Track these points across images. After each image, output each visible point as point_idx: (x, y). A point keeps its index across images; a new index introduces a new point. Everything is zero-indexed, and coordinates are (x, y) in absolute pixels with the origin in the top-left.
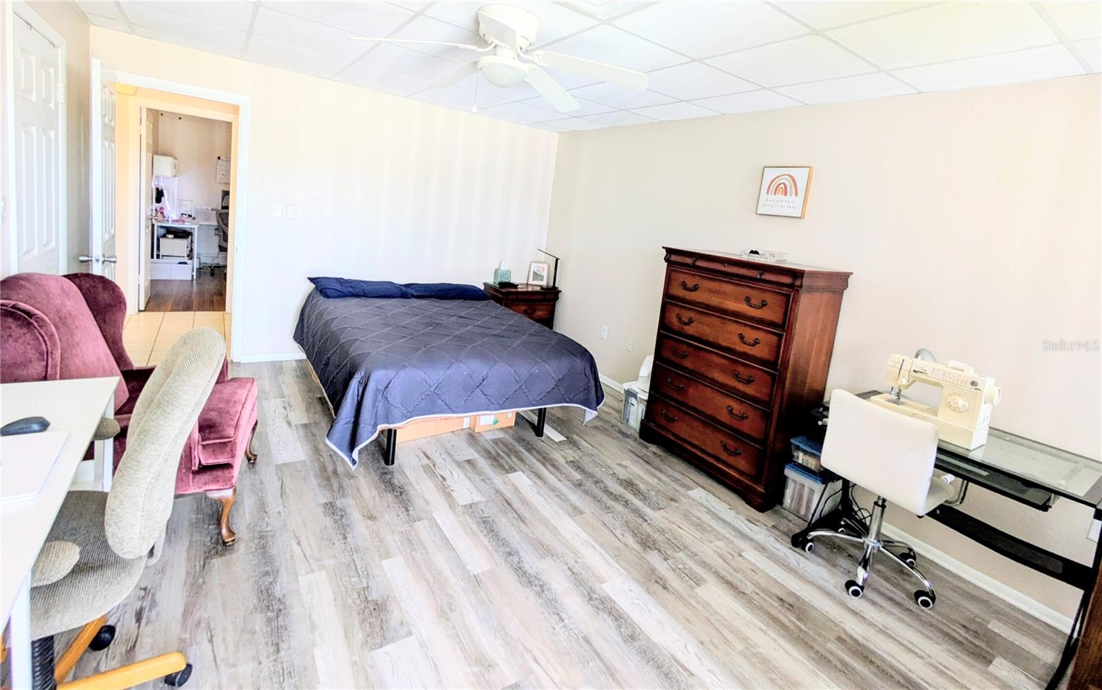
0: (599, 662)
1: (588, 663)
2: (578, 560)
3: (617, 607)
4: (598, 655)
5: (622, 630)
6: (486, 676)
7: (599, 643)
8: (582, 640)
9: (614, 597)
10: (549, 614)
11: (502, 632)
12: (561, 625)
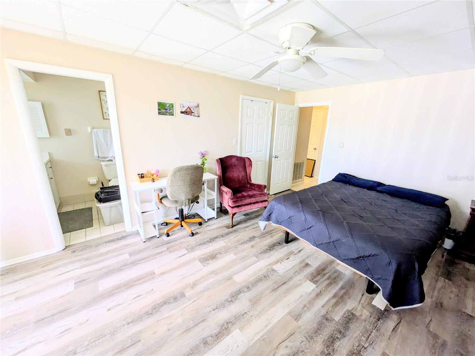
0: (193, 325)
1: (192, 321)
2: (253, 318)
3: (224, 336)
4: (196, 325)
5: (210, 338)
6: (189, 287)
7: (202, 326)
8: (204, 318)
9: (230, 335)
10: (217, 305)
11: (206, 290)
12: (211, 310)
